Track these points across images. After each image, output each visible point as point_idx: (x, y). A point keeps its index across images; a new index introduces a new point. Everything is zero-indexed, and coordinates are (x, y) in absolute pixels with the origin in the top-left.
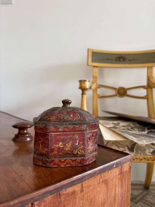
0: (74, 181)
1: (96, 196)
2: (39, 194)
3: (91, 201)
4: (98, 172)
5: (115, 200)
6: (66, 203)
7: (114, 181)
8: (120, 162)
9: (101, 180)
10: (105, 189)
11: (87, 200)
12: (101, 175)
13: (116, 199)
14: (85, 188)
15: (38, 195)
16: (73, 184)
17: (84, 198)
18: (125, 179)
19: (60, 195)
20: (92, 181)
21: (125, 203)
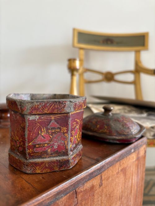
0: (92, 173)
1: (114, 188)
2: (51, 196)
3: (109, 197)
4: (118, 158)
5: (131, 190)
6: (84, 203)
7: (132, 169)
8: (137, 145)
9: (120, 169)
10: (123, 179)
11: (106, 195)
12: (120, 163)
13: (133, 189)
14: (104, 180)
15: (50, 198)
16: (91, 176)
17: (103, 194)
18: (141, 166)
19: (76, 193)
20: (111, 171)
21: (139, 193)
